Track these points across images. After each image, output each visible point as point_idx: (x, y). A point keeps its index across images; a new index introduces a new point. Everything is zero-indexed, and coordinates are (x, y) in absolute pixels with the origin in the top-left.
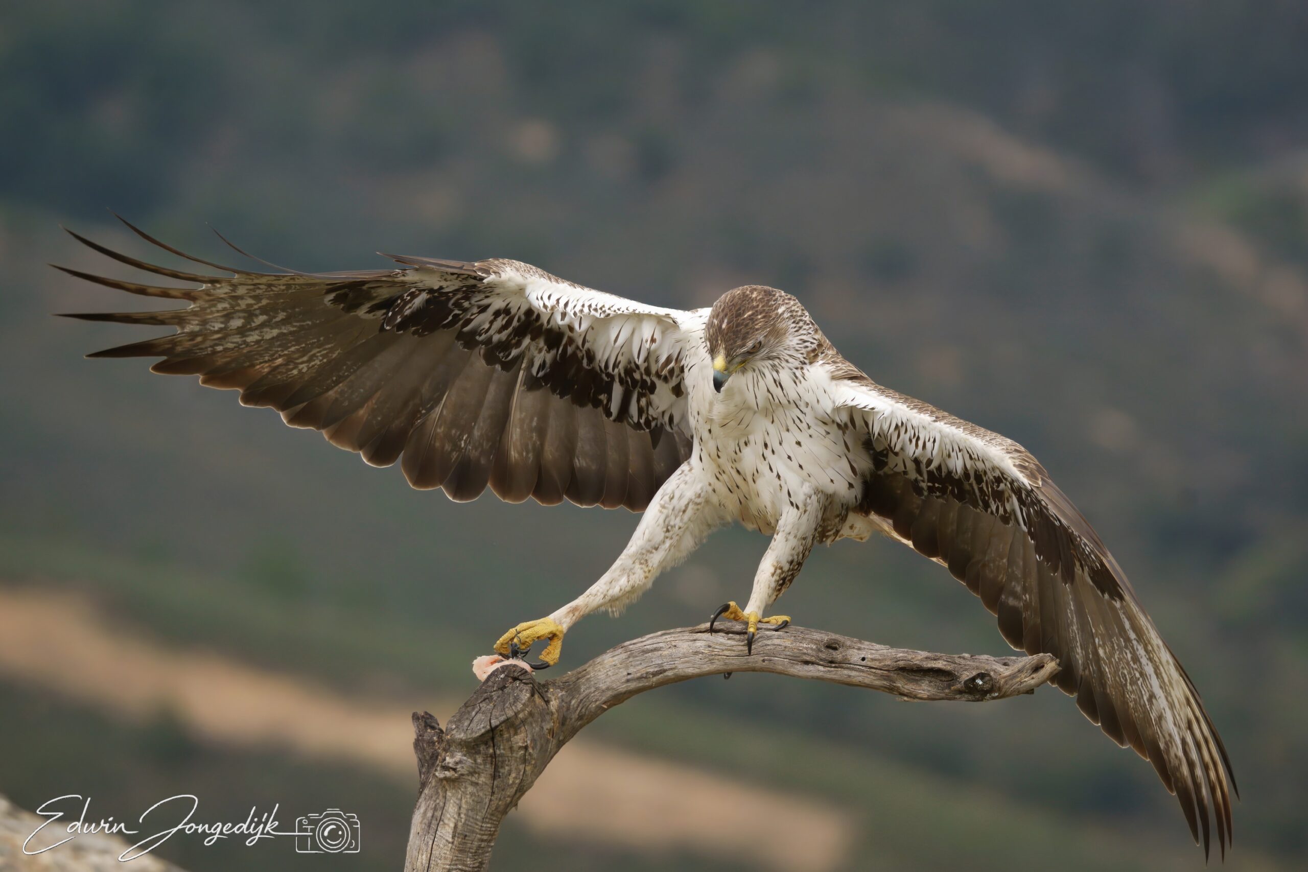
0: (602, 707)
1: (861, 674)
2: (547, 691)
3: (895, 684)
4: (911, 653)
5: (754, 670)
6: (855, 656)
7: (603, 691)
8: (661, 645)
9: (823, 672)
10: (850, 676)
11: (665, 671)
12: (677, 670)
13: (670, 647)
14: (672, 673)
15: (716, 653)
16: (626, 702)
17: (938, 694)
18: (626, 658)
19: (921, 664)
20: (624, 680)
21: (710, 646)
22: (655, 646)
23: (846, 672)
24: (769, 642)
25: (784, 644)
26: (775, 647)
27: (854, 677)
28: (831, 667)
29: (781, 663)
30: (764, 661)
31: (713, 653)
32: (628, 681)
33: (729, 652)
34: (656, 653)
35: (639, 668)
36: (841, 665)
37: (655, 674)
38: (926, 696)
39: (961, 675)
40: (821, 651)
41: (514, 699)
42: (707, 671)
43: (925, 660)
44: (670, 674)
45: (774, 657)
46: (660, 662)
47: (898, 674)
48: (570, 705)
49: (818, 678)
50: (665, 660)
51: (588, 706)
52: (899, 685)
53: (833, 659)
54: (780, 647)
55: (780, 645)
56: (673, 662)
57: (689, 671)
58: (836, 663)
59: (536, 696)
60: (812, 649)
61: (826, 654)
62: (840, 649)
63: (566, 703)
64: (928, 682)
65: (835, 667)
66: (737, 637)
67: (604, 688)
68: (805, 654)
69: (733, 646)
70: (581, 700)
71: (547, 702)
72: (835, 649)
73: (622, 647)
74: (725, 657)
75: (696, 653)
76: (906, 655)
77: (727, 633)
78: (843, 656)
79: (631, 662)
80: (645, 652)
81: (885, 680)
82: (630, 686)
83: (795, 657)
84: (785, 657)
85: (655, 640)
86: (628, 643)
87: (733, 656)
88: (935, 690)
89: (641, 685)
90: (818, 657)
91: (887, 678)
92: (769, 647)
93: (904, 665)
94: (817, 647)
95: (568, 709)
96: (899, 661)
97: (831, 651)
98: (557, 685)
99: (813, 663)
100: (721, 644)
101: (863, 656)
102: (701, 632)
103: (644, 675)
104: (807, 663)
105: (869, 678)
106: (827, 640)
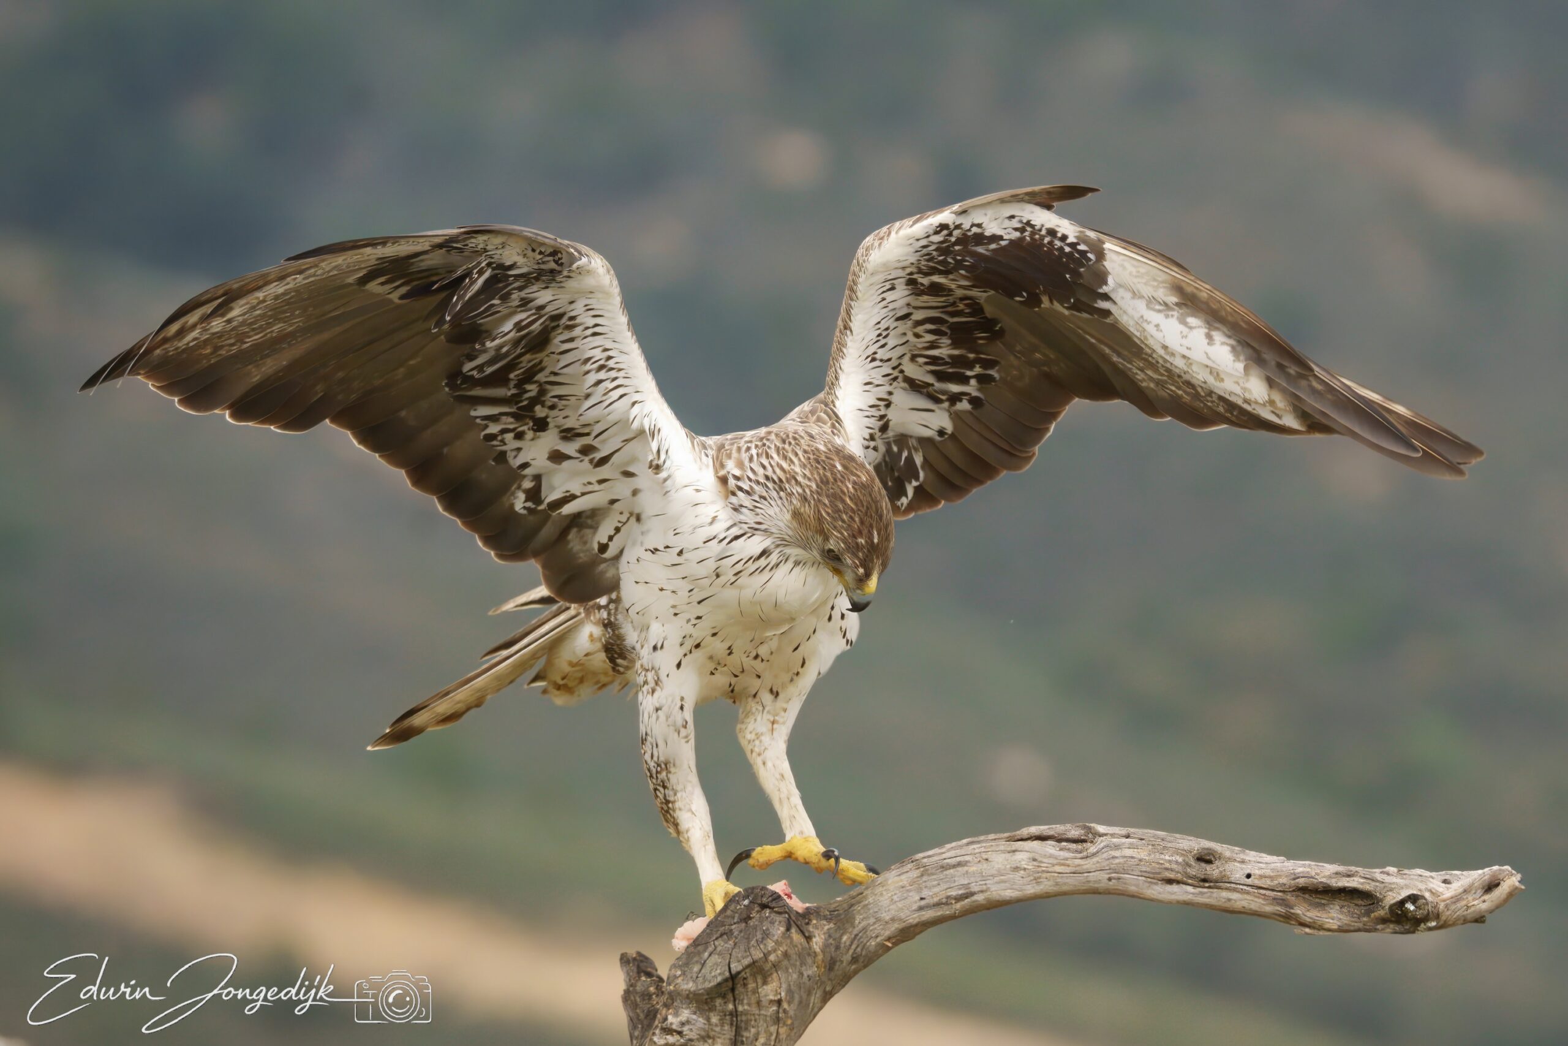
0: (884, 944)
1: (1246, 896)
2: (808, 924)
3: (1292, 911)
4: (1316, 867)
5: (1095, 892)
6: (1237, 872)
7: (886, 922)
8: (967, 858)
9: (1193, 894)
10: (1229, 900)
11: (972, 894)
12: (989, 893)
13: (979, 861)
14: (983, 897)
15: (1044, 869)
16: (918, 937)
17: (1353, 924)
18: (918, 877)
19: (1328, 882)
20: (915, 907)
21: (1035, 860)
22: (958, 859)
23: (1225, 894)
24: (1117, 853)
25: (1139, 856)
26: (1125, 859)
27: (1235, 901)
28: (1205, 887)
29: (1134, 883)
30: (1110, 879)
31: (1040, 869)
32: (921, 908)
33: (1062, 867)
34: (959, 869)
35: (936, 890)
36: (1218, 884)
37: (959, 899)
38: (1335, 927)
39: (1384, 897)
40: (1190, 866)
41: (762, 934)
42: (1031, 894)
43: (1334, 876)
44: (980, 898)
45: (1124, 874)
46: (966, 882)
47: (1297, 896)
48: (840, 943)
49: (1186, 903)
50: (973, 879)
51: (866, 944)
52: (1299, 912)
53: (1206, 877)
54: (1133, 860)
55: (1132, 857)
56: (984, 882)
57: (1007, 894)
58: (1211, 882)
59: (793, 930)
60: (1177, 862)
61: (1197, 869)
62: (1217, 862)
63: (834, 940)
64: (1338, 908)
65: (1209, 887)
66: (1073, 846)
67: (887, 918)
68: (1167, 869)
69: (1067, 859)
70: (856, 935)
71: (808, 938)
72: (1209, 862)
73: (912, 862)
74: (1056, 875)
75: (1016, 869)
76: (1309, 870)
77: (1059, 841)
78: (1221, 872)
79: (925, 882)
80: (944, 868)
81: (1280, 905)
82: (923, 915)
83: (1153, 873)
84: (1140, 874)
85: (958, 852)
86: (921, 855)
87: (1067, 873)
88: (1349, 918)
89: (939, 914)
90: (1186, 873)
91: (1281, 901)
92: (1117, 861)
93: (1305, 883)
94: (1184, 861)
95: (838, 948)
96: (1298, 878)
97: (1203, 865)
98: (822, 914)
99: (1178, 882)
100: (1051, 856)
101: (1248, 871)
102: (1022, 840)
103: (944, 900)
104: (1170, 881)
105: (1256, 902)
106: (1198, 850)
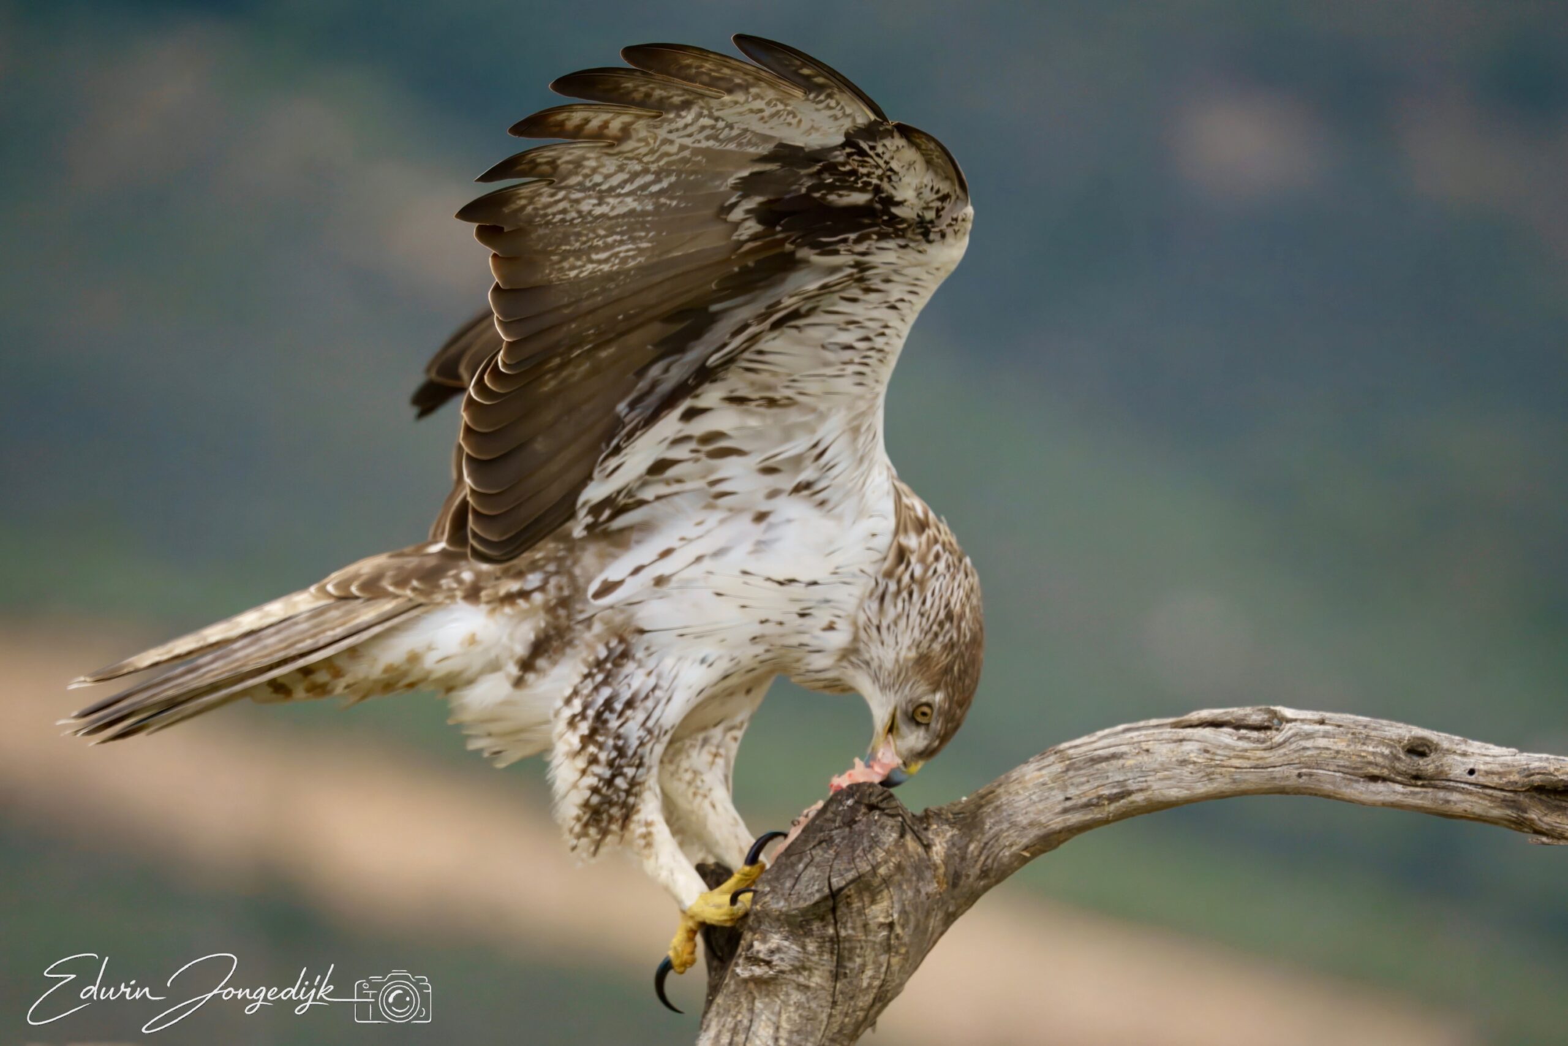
0: (1021, 855)
1: (1468, 797)
2: (926, 829)
3: (1526, 815)
4: (1555, 761)
5: (1282, 791)
6: (1457, 768)
7: (1024, 828)
8: (1124, 749)
9: (1403, 794)
10: (1448, 802)
11: (1130, 793)
12: (1150, 792)
13: (1138, 753)
14: (1143, 797)
15: (1218, 762)
16: (1062, 846)
18: (1063, 772)
20: (1059, 808)
21: (1206, 751)
22: (1112, 750)
23: (1442, 794)
24: (1308, 744)
25: (1335, 748)
26: (1318, 752)
27: (1455, 803)
28: (1416, 786)
29: (1329, 779)
30: (1300, 775)
31: (1213, 763)
32: (1065, 811)
33: (1240, 761)
34: (1114, 762)
35: (1083, 789)
36: (1433, 782)
37: (1112, 799)
40: (1399, 759)
41: (869, 842)
42: (1202, 793)
44: (1138, 798)
45: (1317, 769)
46: (1121, 779)
47: (1532, 797)
48: (966, 853)
49: (1393, 805)
50: (1130, 775)
51: (998, 854)
52: (1534, 816)
53: (1419, 772)
54: (1328, 752)
55: (1328, 749)
56: (1143, 779)
57: (1172, 793)
58: (1425, 779)
59: (909, 838)
60: (1383, 755)
61: (1407, 763)
62: (1432, 754)
63: (959, 849)
65: (1423, 786)
66: (1254, 734)
67: (1025, 822)
68: (1370, 763)
69: (1246, 750)
70: (986, 844)
71: (927, 847)
72: (1423, 755)
73: (1056, 753)
74: (1233, 770)
75: (1183, 763)
76: (1546, 764)
77: (1237, 727)
78: (1437, 767)
79: (1070, 778)
80: (1095, 761)
81: (1510, 808)
82: (1069, 819)
83: (1354, 768)
84: (1336, 769)
85: (1111, 741)
86: (1064, 745)
87: (1246, 768)
89: (1089, 817)
90: (1394, 768)
91: (1512, 804)
92: (1309, 753)
93: (1542, 781)
94: (1391, 752)
95: (963, 859)
96: (1533, 774)
97: (1415, 758)
98: (943, 817)
99: (1384, 779)
100: (1227, 747)
101: (1471, 766)
102: (1191, 726)
103: (1095, 801)
104: (1374, 778)
105: (1480, 804)
106: (1409, 740)
